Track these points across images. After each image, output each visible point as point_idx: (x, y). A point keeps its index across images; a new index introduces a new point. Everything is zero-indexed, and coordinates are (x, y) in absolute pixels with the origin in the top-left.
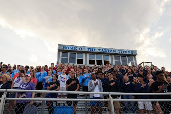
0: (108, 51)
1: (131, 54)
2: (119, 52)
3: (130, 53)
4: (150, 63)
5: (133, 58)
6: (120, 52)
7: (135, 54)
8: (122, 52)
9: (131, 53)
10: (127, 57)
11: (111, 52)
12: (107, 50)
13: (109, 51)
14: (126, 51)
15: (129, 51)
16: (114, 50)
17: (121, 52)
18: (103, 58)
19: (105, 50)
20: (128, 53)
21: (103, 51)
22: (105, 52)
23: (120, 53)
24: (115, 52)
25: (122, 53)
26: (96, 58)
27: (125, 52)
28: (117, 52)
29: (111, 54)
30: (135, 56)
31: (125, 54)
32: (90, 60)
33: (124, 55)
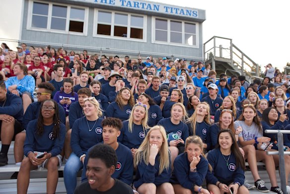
0: (141, 6)
1: (192, 16)
2: (167, 11)
3: (190, 15)
4: (230, 41)
5: (197, 25)
6: (169, 10)
7: (201, 18)
8: (174, 11)
9: (192, 14)
10: (183, 24)
11: (149, 10)
12: (139, 5)
13: (143, 7)
14: (182, 10)
15: (189, 10)
16: (155, 6)
17: (172, 12)
18: (129, 22)
19: (135, 3)
20: (186, 15)
21: (131, 6)
22: (135, 8)
23: (169, 13)
24: (158, 10)
25: (174, 13)
26: (113, 21)
27: (179, 12)
28: (162, 11)
29: (150, 15)
30: (200, 22)
31: (180, 15)
32: (99, 25)
33: (176, 19)
